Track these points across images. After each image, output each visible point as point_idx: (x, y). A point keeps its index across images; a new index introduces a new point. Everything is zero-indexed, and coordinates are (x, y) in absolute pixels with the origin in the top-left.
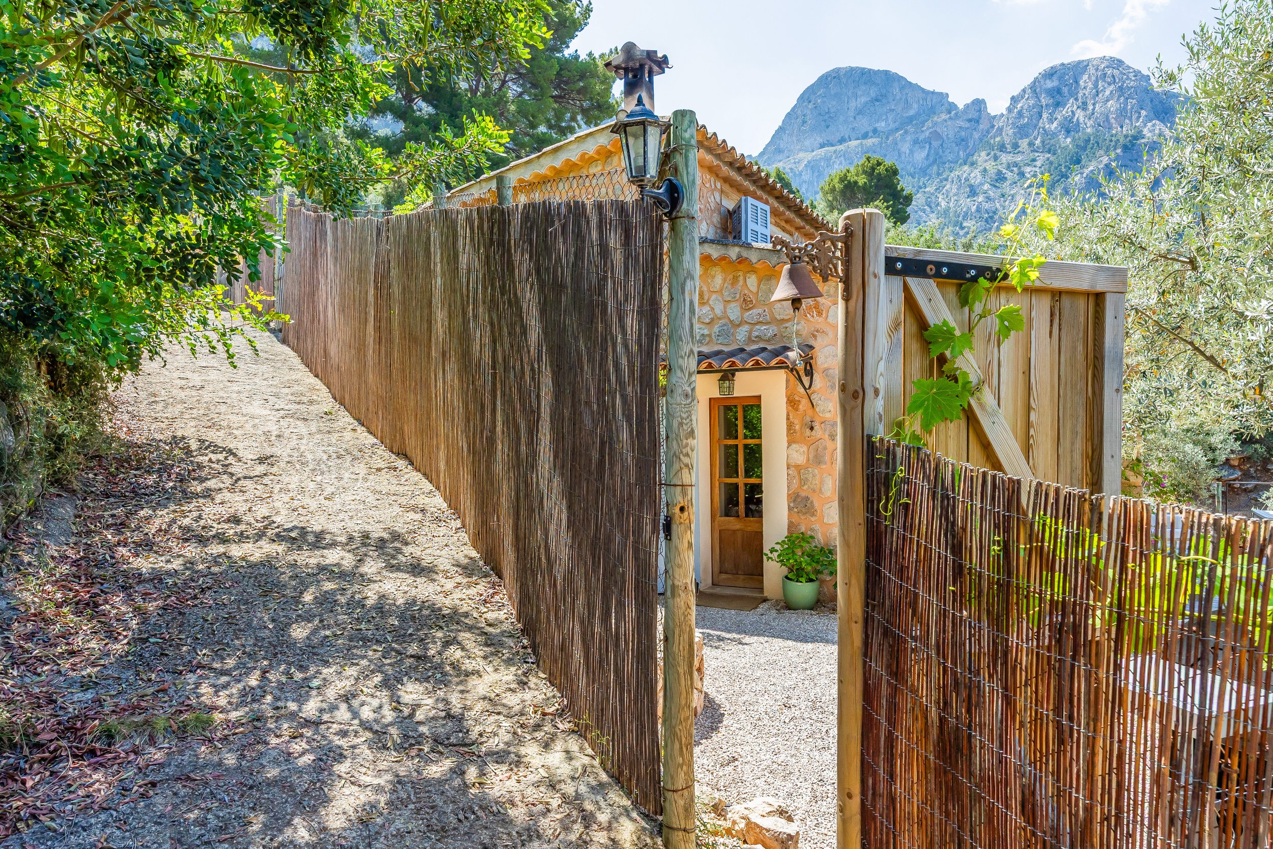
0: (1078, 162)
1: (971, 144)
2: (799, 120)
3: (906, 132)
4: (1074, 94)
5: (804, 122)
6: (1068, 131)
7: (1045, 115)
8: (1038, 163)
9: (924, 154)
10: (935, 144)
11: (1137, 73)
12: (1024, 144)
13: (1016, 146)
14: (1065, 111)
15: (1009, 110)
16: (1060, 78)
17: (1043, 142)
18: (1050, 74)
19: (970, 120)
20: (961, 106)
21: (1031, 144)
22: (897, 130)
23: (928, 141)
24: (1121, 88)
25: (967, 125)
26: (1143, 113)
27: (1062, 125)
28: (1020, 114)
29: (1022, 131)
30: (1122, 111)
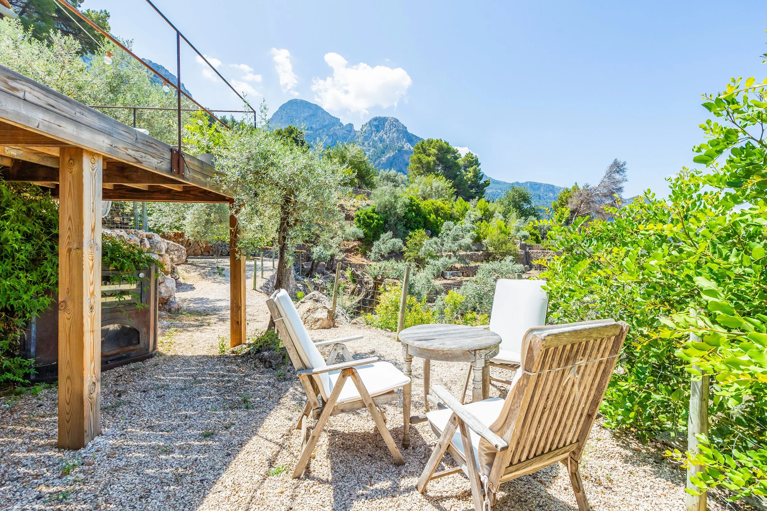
0: (384, 153)
1: (348, 139)
2: (280, 117)
3: (324, 131)
4: (383, 128)
5: (282, 118)
6: (381, 142)
7: (373, 134)
8: (371, 151)
9: (330, 140)
11: (403, 125)
12: (366, 143)
13: (363, 143)
14: (380, 134)
15: (361, 130)
16: (379, 122)
17: (373, 144)
18: (375, 119)
19: (348, 131)
20: (344, 125)
21: (368, 144)
22: (320, 129)
23: (332, 135)
24: (398, 129)
25: (347, 132)
26: (405, 140)
27: (379, 139)
28: (365, 132)
29: (366, 138)
30: (398, 138)
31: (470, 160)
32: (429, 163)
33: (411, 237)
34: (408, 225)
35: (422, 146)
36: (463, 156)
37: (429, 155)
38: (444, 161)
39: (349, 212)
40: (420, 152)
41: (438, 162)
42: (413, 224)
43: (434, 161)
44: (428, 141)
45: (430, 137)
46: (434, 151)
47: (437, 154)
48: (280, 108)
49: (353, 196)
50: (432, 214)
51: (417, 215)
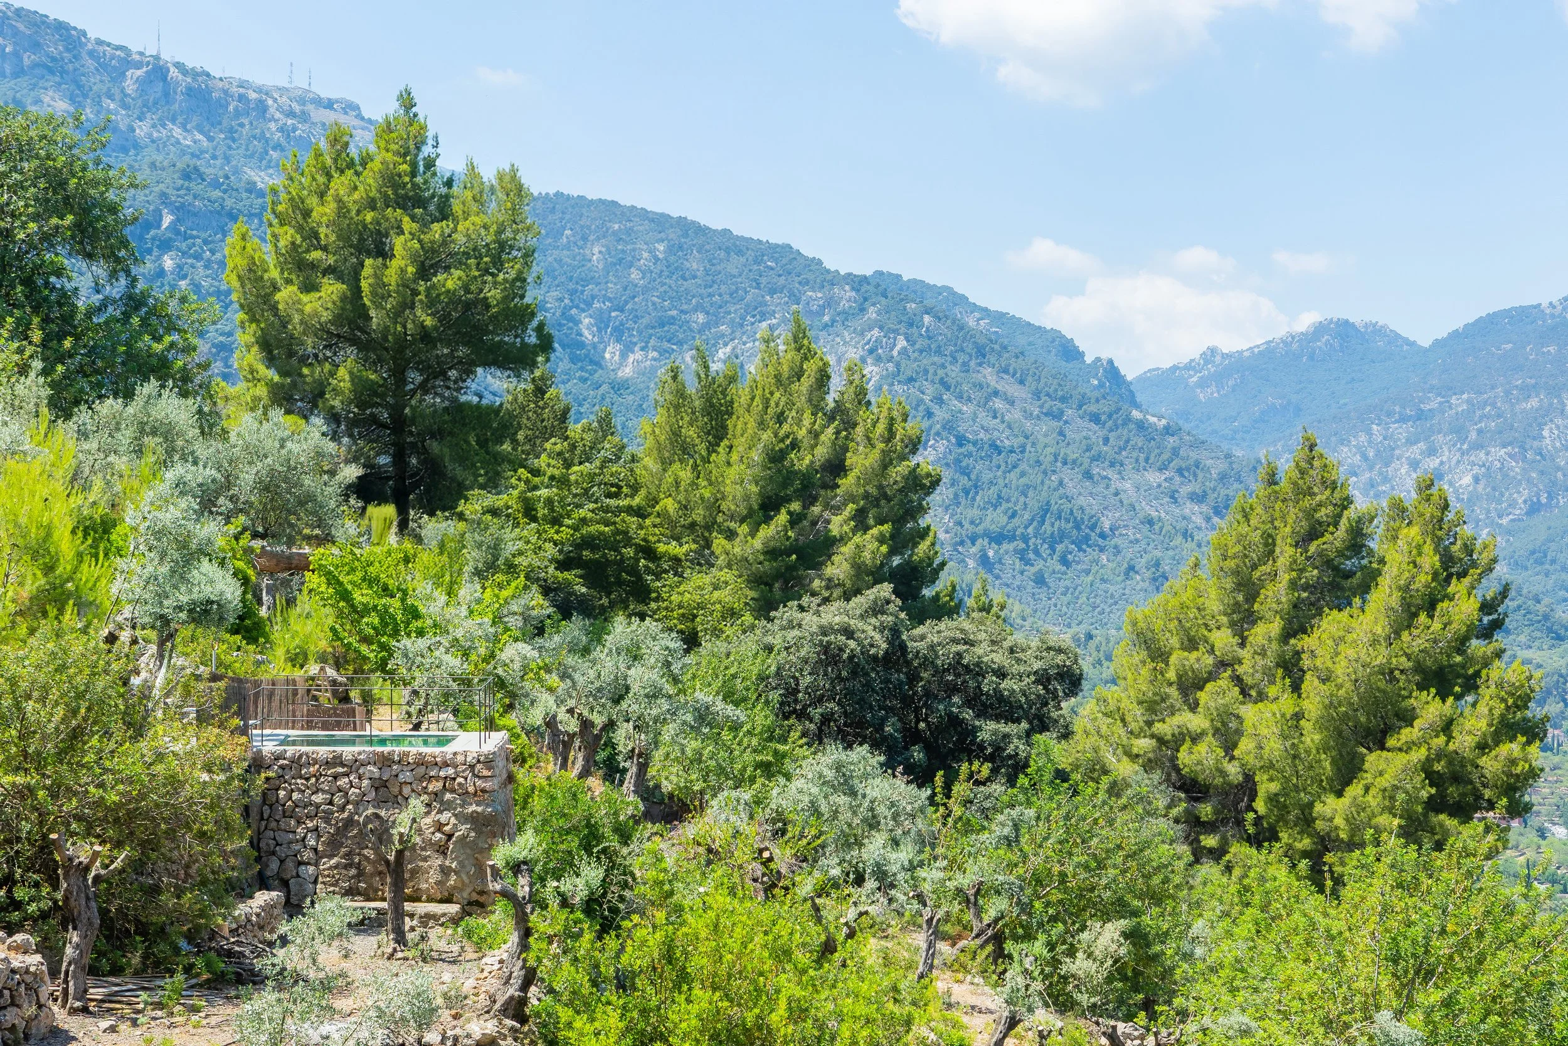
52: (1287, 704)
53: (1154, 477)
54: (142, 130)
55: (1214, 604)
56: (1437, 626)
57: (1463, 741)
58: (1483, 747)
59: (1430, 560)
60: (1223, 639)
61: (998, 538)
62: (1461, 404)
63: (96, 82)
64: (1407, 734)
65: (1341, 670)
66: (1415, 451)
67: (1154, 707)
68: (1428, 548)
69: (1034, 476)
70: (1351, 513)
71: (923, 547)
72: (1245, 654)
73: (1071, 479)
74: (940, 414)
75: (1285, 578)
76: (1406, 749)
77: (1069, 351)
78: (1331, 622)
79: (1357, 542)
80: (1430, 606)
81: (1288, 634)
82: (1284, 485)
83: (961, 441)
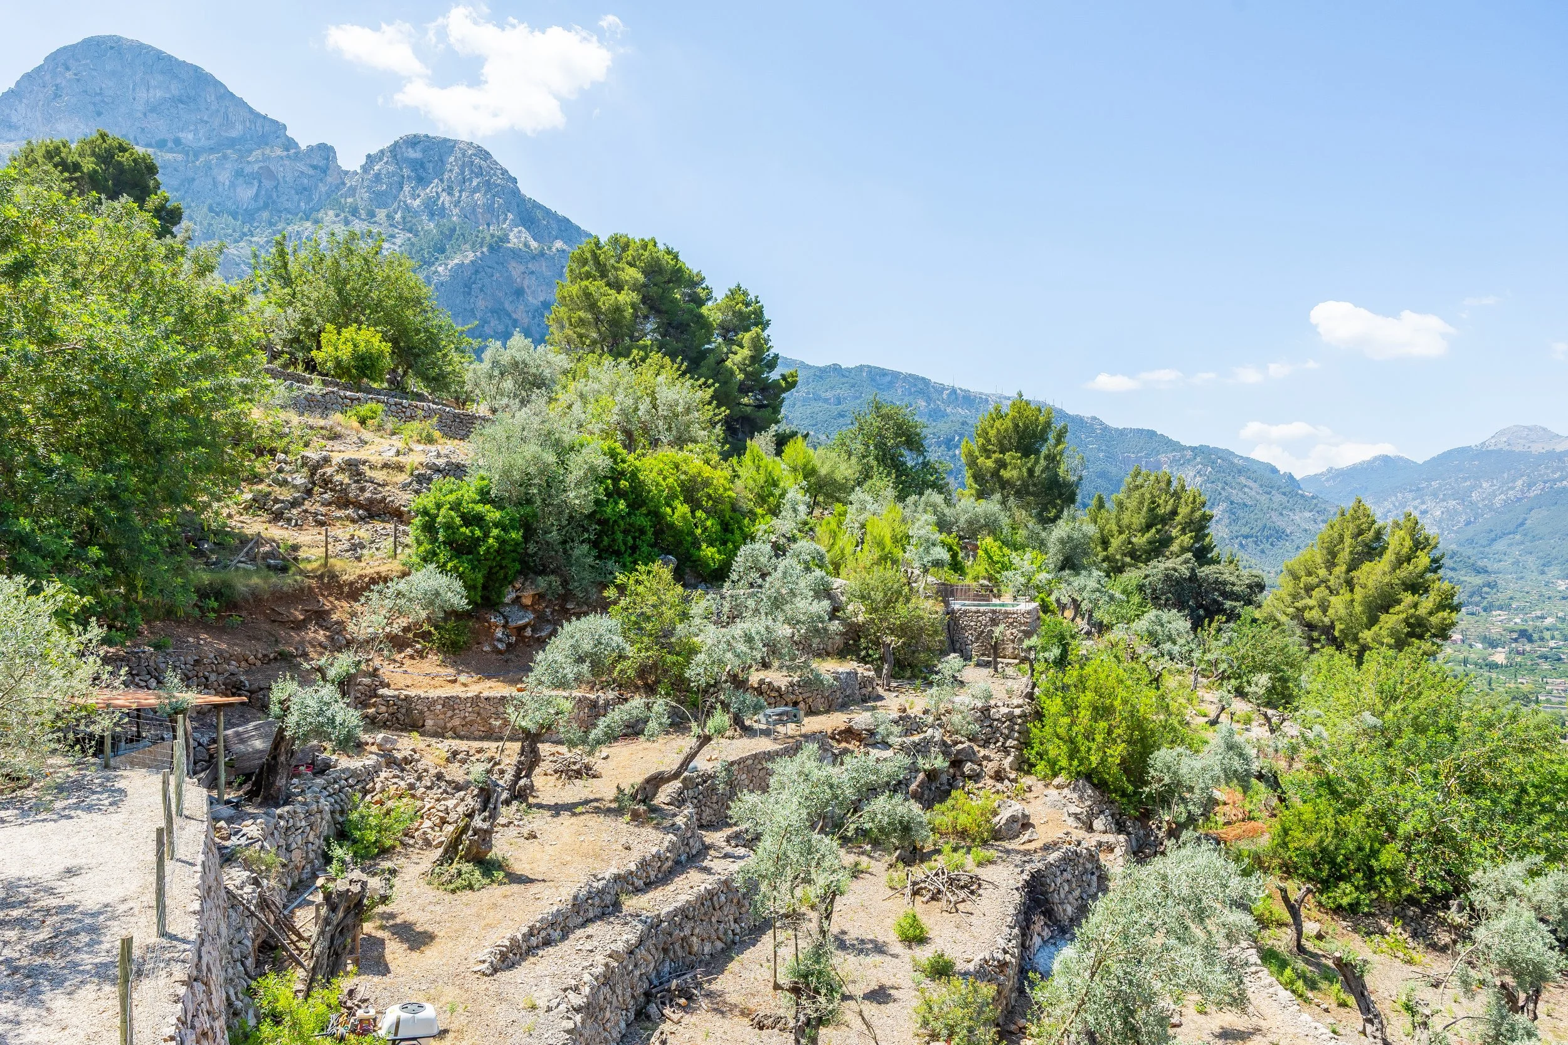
0: (442, 251)
1: (316, 197)
2: (50, 90)
3: (225, 157)
4: (439, 175)
5: (56, 96)
6: (432, 214)
7: (406, 188)
8: (399, 241)
9: (251, 192)
10: (268, 184)
11: (505, 172)
12: (381, 213)
13: (372, 214)
14: (430, 190)
15: (365, 169)
16: (424, 151)
17: (404, 218)
18: (413, 141)
19: (315, 167)
20: (303, 146)
21: (389, 217)
22: (212, 150)
23: (257, 177)
24: (488, 181)
25: (311, 172)
26: (510, 216)
27: (425, 205)
28: (378, 176)
29: (380, 200)
30: (489, 209)
31: (740, 312)
32: (618, 309)
33: (622, 589)
34: (606, 541)
35: (595, 257)
36: (720, 294)
37: (618, 287)
38: (663, 308)
39: (385, 492)
40: (588, 275)
41: (644, 309)
42: (620, 536)
43: (633, 305)
44: (615, 241)
45: (621, 231)
46: (632, 274)
47: (645, 285)
48: (53, 58)
49: (389, 426)
50: (676, 503)
51: (633, 506)
52: (1348, 596)
53: (1307, 514)
54: (949, 410)
55: (1319, 560)
56: (1411, 567)
57: (1422, 611)
58: (1431, 613)
59: (1408, 543)
60: (1323, 572)
61: (1246, 537)
62: (1435, 484)
63: (935, 396)
64: (1397, 608)
65: (1370, 584)
66: (1416, 503)
67: (1295, 597)
68: (1408, 538)
69: (1260, 515)
70: (1376, 526)
71: (1207, 540)
72: (1332, 578)
73: (1275, 516)
74: (1224, 494)
75: (1347, 550)
76: (1398, 613)
77: (1274, 470)
78: (1367, 566)
79: (1378, 535)
80: (1409, 560)
81: (1349, 571)
82: (1348, 516)
83: (1232, 503)
